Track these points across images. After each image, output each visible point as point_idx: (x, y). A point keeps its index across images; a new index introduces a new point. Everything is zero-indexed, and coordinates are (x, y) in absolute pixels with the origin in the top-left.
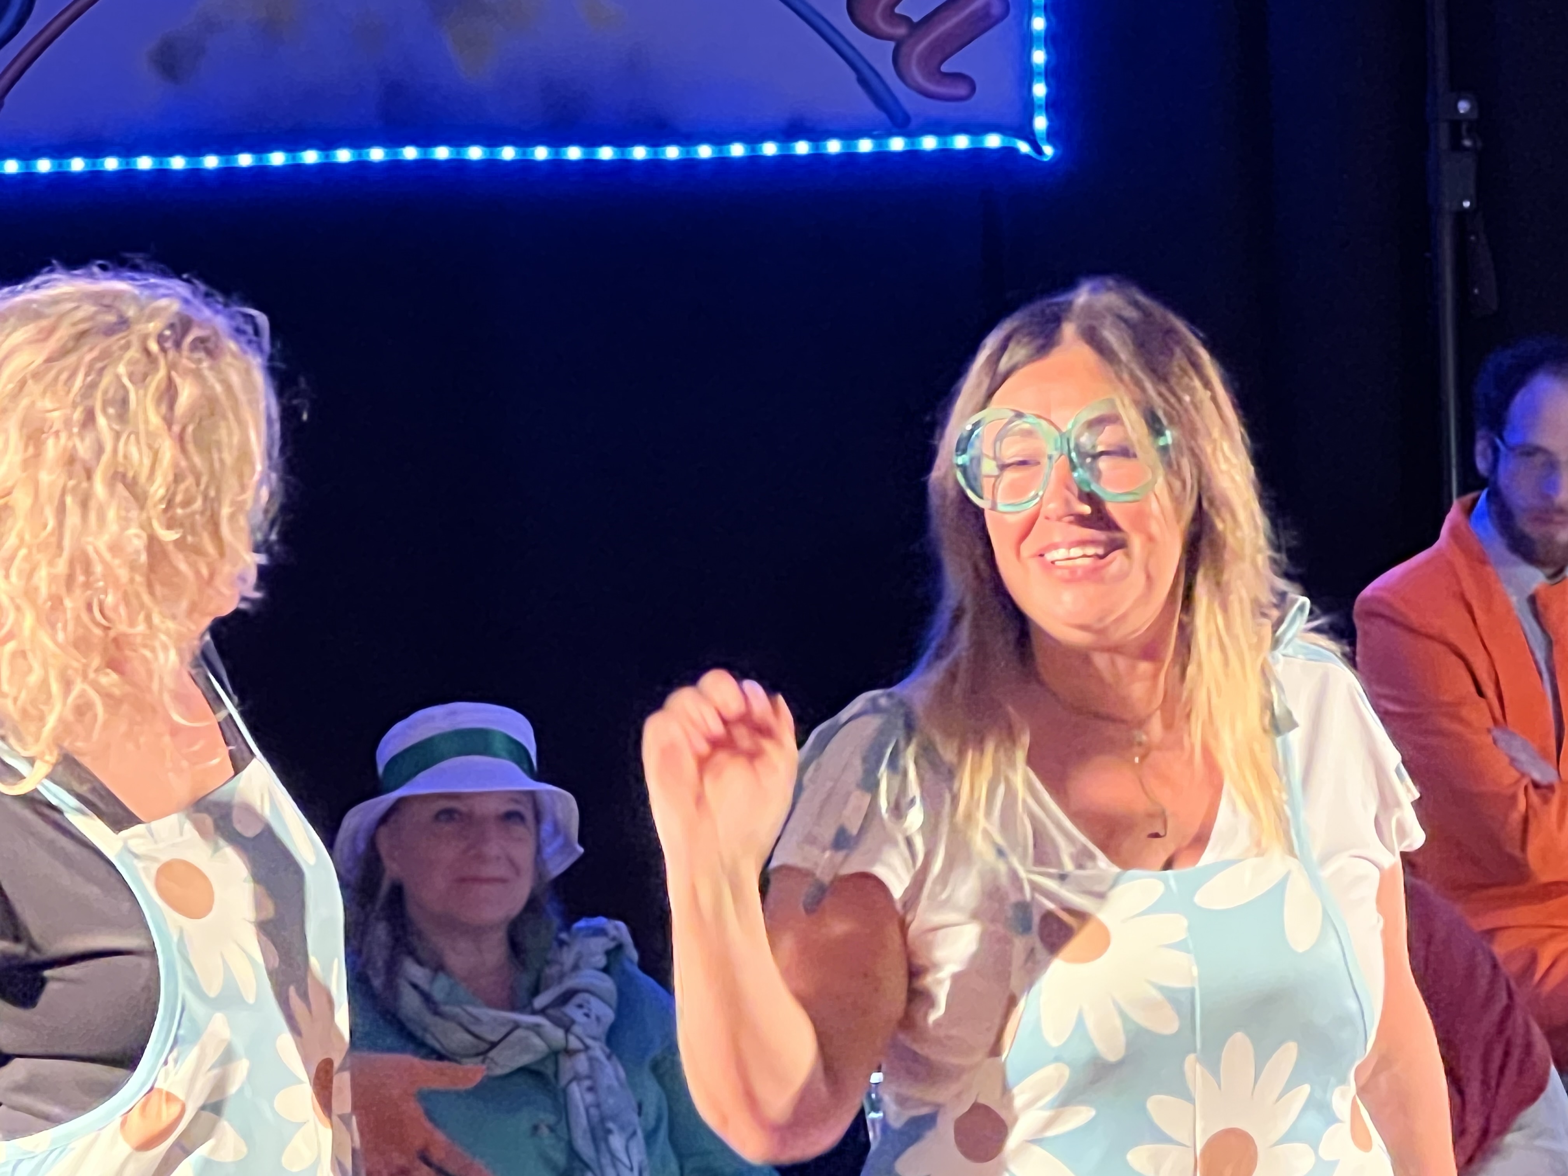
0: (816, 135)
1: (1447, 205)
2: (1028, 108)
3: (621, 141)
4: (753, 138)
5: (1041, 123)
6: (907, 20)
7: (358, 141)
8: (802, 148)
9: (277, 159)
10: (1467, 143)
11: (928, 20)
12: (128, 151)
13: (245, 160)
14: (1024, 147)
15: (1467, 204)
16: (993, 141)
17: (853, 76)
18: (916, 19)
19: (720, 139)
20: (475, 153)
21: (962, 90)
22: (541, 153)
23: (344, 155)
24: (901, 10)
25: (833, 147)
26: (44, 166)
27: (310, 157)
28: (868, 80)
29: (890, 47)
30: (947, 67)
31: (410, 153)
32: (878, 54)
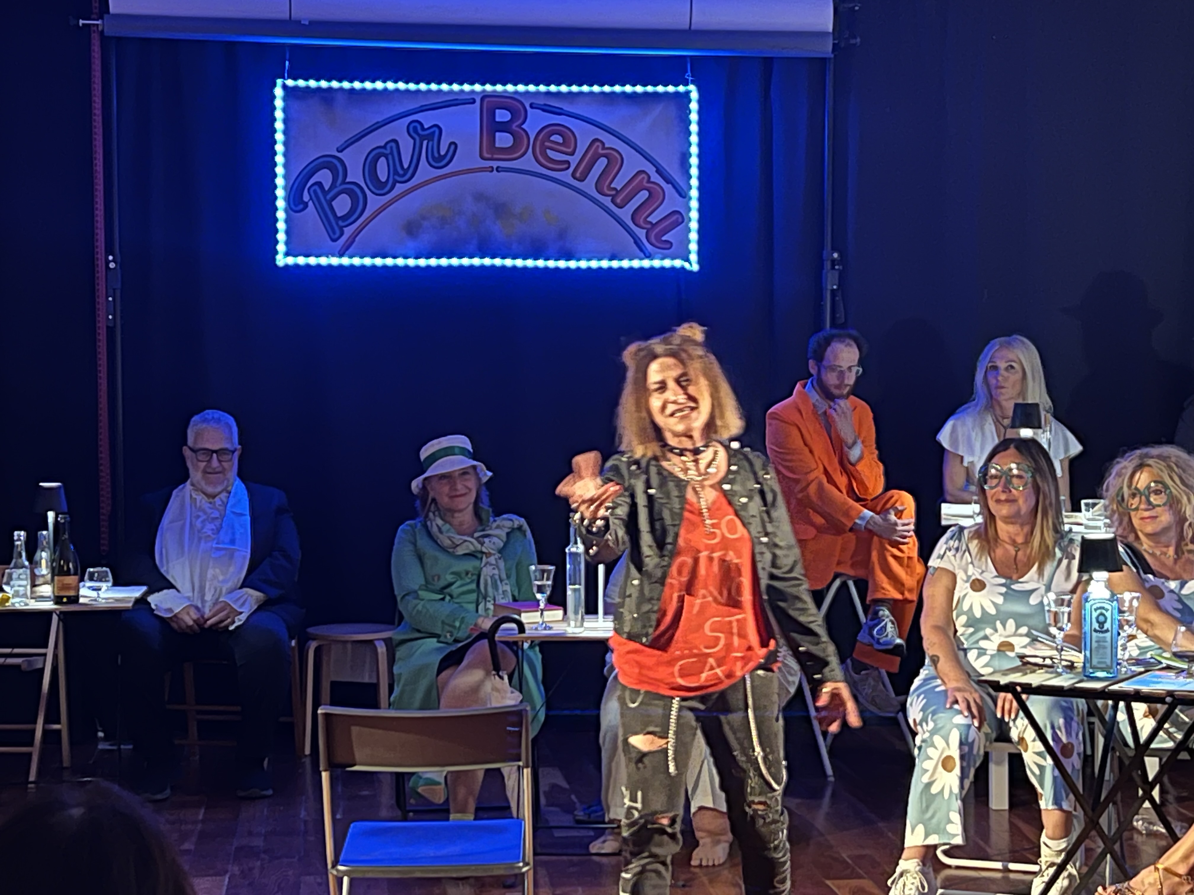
1: (829, 287)
6: (650, 223)
8: (615, 264)
10: (837, 267)
11: (657, 223)
13: (433, 262)
14: (687, 265)
15: (835, 287)
16: (678, 263)
17: (632, 240)
18: (654, 222)
20: (509, 262)
21: (668, 246)
22: (530, 263)
23: (466, 262)
24: (649, 219)
25: (625, 264)
26: (368, 261)
27: (455, 262)
28: (637, 242)
29: (645, 231)
30: (664, 238)
31: (487, 261)
32: (641, 234)
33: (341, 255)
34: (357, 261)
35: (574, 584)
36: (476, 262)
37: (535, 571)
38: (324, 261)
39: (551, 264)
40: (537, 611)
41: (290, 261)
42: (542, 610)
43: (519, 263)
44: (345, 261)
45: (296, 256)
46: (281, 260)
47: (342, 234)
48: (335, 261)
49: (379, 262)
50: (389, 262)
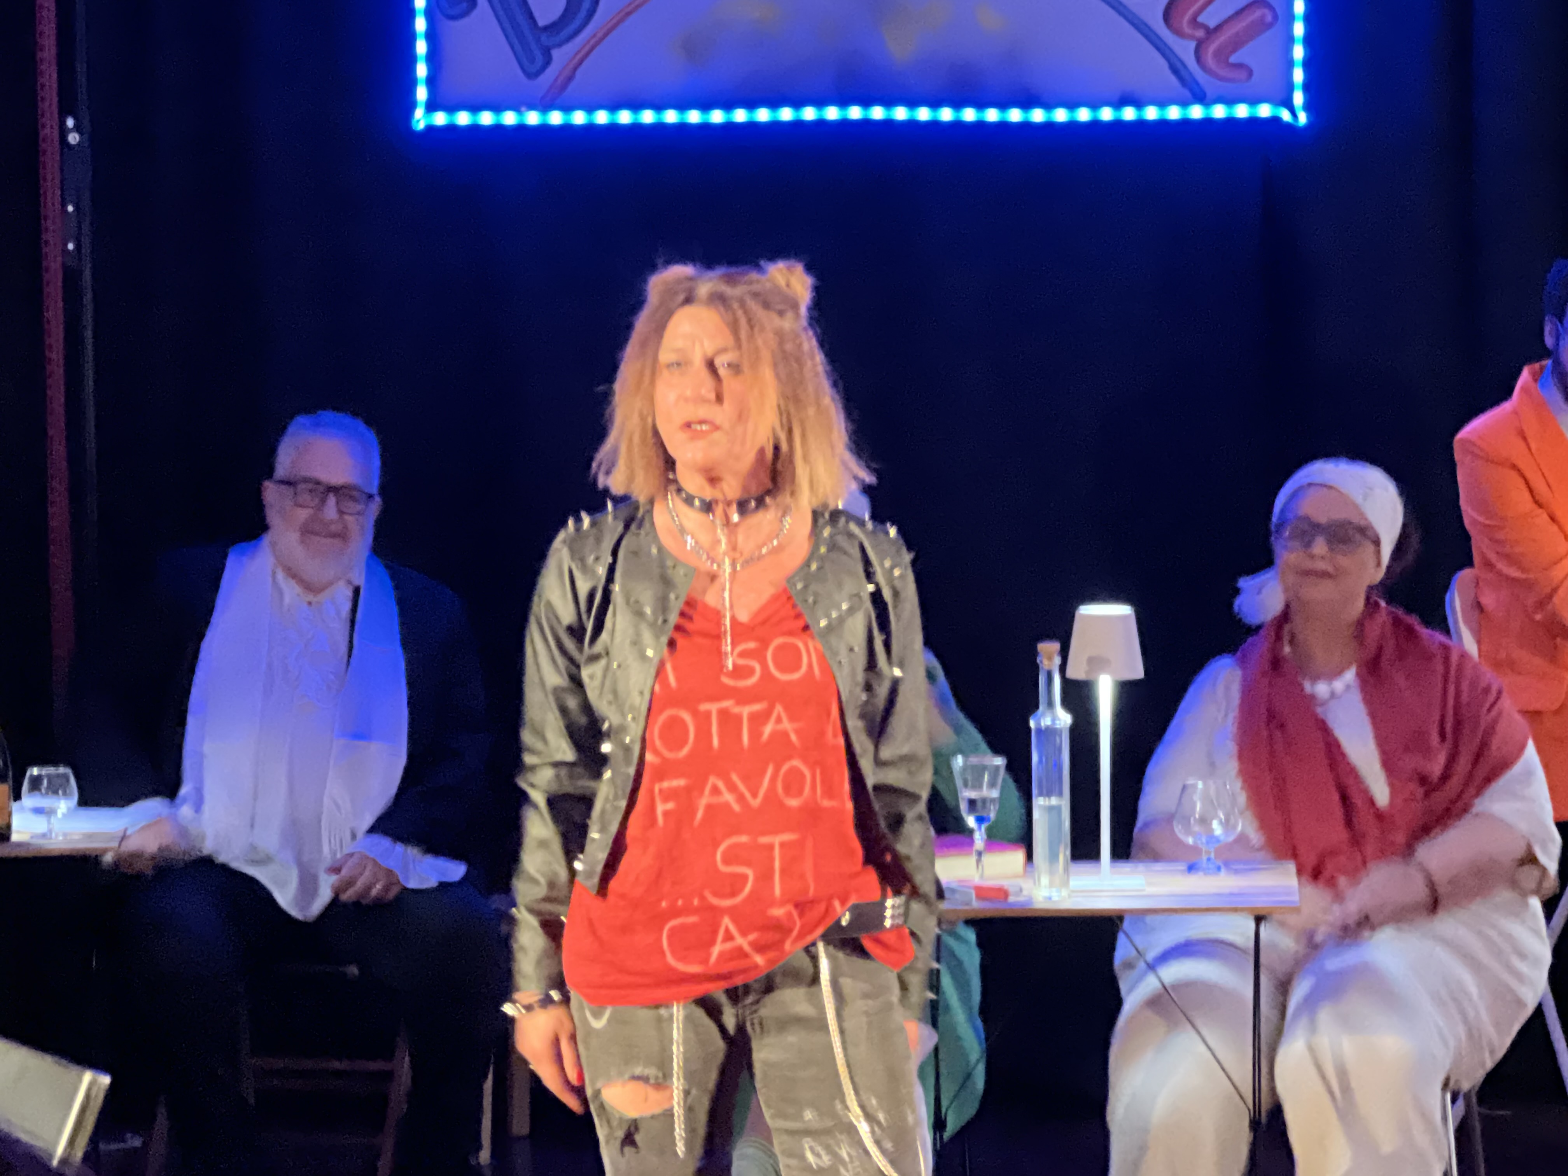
0: (1139, 104)
2: (1290, 87)
3: (1003, 106)
4: (1094, 106)
5: (1298, 98)
6: (1205, 26)
7: (820, 103)
8: (1129, 114)
9: (763, 115)
11: (1218, 27)
12: (659, 107)
13: (740, 116)
14: (1285, 115)
16: (1265, 111)
17: (1166, 64)
18: (1211, 26)
19: (1072, 106)
20: (900, 113)
21: (1243, 75)
22: (946, 114)
23: (809, 114)
24: (1200, 19)
25: (1151, 113)
26: (602, 117)
27: (786, 114)
28: (1177, 68)
29: (1193, 44)
30: (1233, 59)
31: (855, 113)
32: (1185, 50)
33: (545, 107)
34: (579, 118)
35: (1049, 794)
36: (832, 113)
37: (965, 768)
38: (509, 118)
39: (992, 115)
40: (971, 854)
41: (440, 119)
42: (980, 854)
43: (924, 114)
44: (556, 118)
45: (451, 109)
46: (420, 119)
47: (548, 61)
48: (533, 118)
49: (625, 117)
50: (648, 117)
